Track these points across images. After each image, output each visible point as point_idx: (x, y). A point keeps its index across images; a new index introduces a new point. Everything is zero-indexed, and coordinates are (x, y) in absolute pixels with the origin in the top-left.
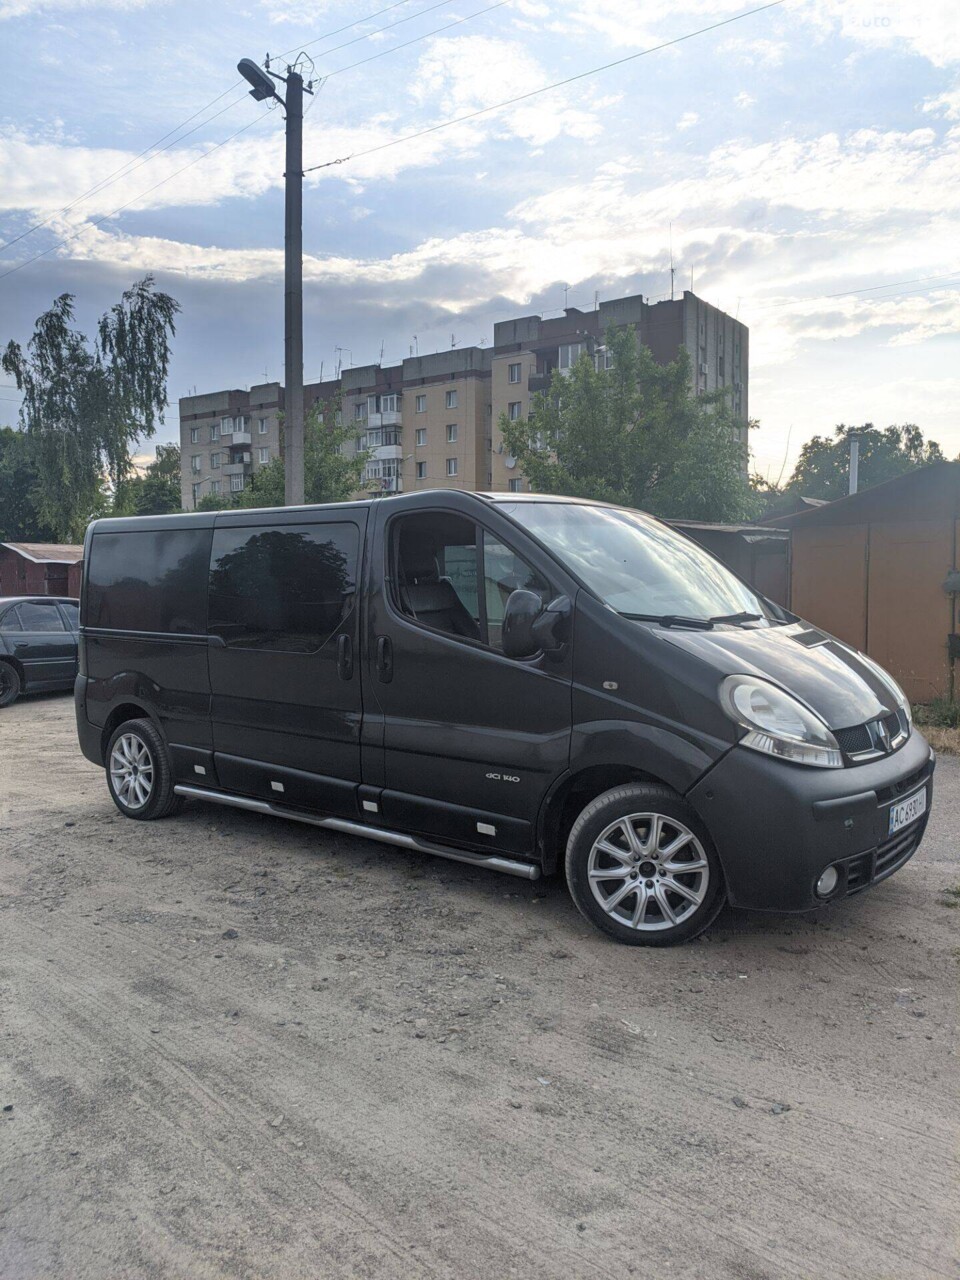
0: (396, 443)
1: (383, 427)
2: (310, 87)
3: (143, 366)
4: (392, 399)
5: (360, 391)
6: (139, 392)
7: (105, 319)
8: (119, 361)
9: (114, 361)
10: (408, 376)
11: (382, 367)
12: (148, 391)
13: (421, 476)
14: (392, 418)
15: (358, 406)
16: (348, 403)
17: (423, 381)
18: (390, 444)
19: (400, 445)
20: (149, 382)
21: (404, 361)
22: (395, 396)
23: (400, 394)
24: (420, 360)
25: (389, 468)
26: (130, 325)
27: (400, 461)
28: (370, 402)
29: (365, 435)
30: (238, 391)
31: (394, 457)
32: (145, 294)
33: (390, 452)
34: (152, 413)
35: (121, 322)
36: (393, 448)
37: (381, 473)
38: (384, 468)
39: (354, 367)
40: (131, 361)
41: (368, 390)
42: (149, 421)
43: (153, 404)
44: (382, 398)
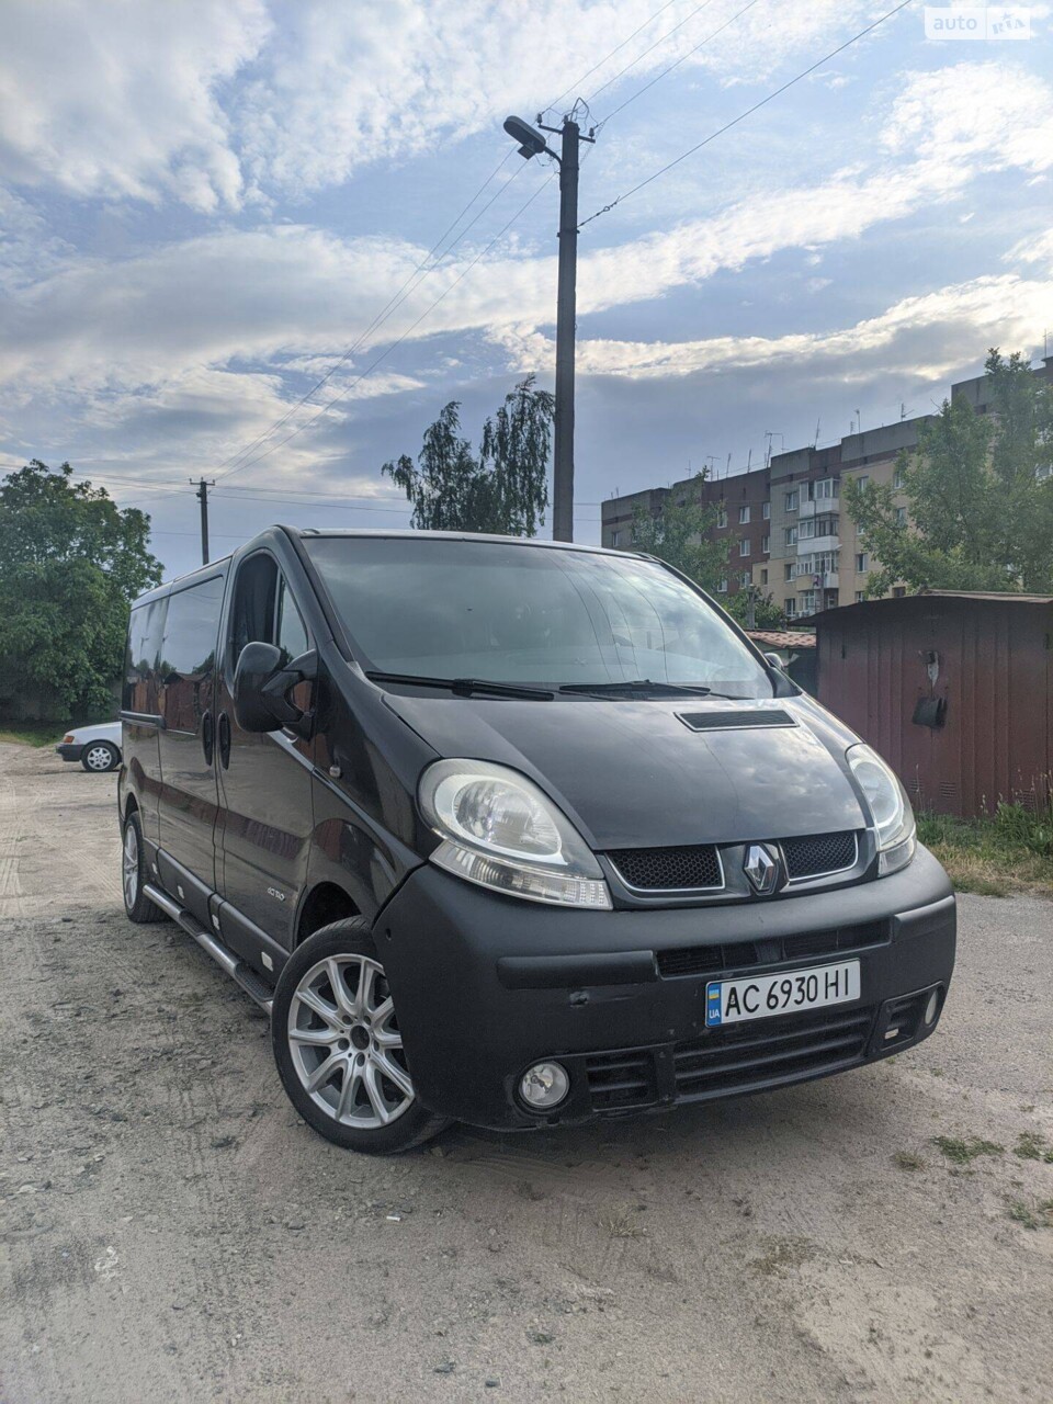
0: (831, 534)
1: (816, 516)
2: (592, 134)
3: (523, 468)
4: (827, 485)
5: (791, 478)
6: (520, 493)
7: (488, 424)
8: (503, 464)
9: (498, 465)
10: (846, 457)
11: (817, 449)
12: (529, 492)
13: (861, 569)
14: (827, 505)
15: (789, 495)
16: (777, 492)
17: (865, 461)
18: (825, 535)
19: (836, 535)
20: (531, 484)
21: (843, 439)
22: (831, 480)
23: (837, 477)
24: (862, 436)
25: (823, 563)
26: (513, 426)
27: (836, 553)
28: (803, 489)
29: (796, 527)
30: (661, 489)
31: (829, 549)
32: (527, 393)
33: (826, 543)
34: (533, 514)
35: (503, 424)
36: (828, 538)
37: (813, 568)
38: (817, 563)
39: (786, 452)
40: (512, 464)
41: (800, 476)
42: (530, 522)
43: (534, 505)
44: (816, 484)
